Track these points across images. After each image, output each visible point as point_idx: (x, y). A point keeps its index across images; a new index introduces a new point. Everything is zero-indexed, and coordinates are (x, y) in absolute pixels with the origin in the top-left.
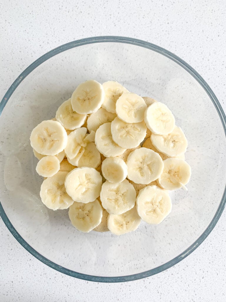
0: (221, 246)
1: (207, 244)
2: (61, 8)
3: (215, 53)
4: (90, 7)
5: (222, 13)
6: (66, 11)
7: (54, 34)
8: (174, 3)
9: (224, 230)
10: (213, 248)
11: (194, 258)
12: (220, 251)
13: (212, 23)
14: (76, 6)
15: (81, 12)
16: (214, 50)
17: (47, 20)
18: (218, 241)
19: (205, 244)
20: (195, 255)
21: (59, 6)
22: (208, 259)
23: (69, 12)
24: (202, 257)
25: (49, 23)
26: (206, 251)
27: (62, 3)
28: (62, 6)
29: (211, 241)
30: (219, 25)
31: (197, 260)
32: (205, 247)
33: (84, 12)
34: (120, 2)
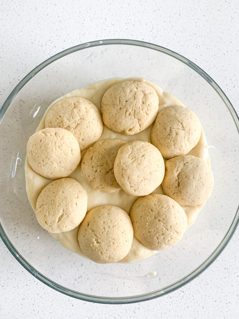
0: (204, 302)
1: (188, 300)
2: (33, 42)
3: (199, 91)
4: (65, 41)
5: (207, 49)
6: (39, 46)
7: (26, 71)
8: (156, 37)
9: (208, 284)
10: (195, 303)
11: (175, 315)
12: (203, 307)
13: (196, 59)
14: (50, 40)
15: (55, 47)
16: (198, 89)
17: (18, 55)
18: (201, 296)
19: (187, 299)
20: (176, 311)
21: (32, 39)
22: (190, 315)
23: (42, 46)
24: (184, 314)
25: (20, 58)
26: (188, 307)
27: (35, 36)
28: (35, 40)
29: (193, 296)
30: (204, 61)
31: (178, 317)
32: (186, 303)
33: (59, 46)
34: (97, 36)
